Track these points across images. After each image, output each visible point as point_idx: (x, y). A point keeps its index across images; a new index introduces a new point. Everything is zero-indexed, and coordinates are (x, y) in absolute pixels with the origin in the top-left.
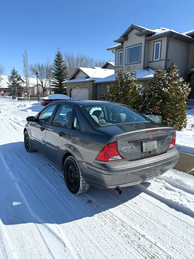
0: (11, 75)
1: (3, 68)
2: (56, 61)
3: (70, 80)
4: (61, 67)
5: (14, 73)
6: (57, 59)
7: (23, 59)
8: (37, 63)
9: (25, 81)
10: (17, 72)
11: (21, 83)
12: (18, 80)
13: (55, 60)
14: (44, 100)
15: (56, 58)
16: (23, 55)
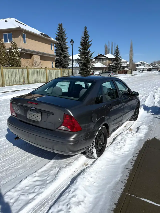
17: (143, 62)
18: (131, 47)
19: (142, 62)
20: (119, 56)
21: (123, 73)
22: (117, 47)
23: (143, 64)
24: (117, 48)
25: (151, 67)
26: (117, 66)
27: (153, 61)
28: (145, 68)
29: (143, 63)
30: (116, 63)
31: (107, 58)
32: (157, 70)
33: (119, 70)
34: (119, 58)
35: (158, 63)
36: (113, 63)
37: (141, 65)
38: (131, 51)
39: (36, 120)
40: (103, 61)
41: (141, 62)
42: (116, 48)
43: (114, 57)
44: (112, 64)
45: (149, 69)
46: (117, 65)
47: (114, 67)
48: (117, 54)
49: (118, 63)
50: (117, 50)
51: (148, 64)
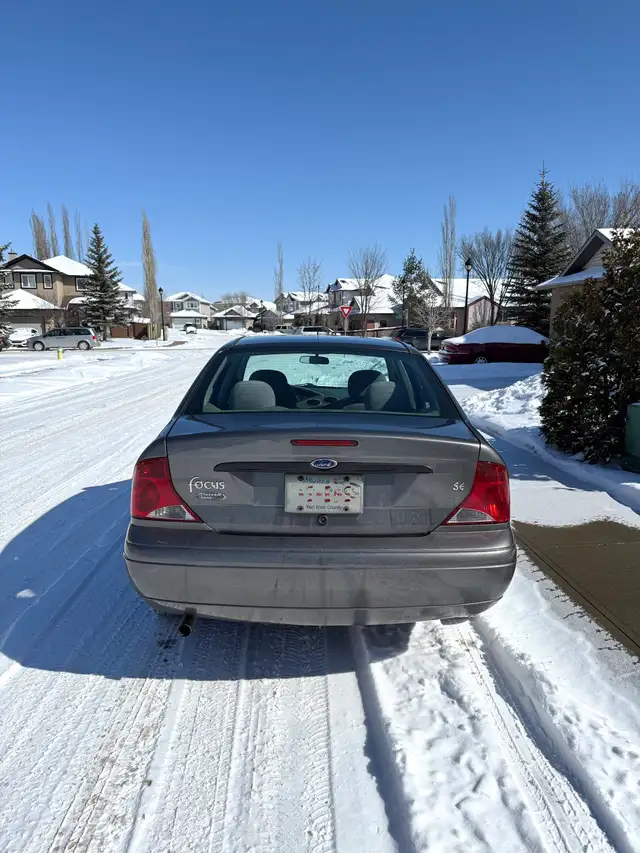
0: (402, 273)
1: (384, 254)
2: (533, 217)
3: (566, 275)
4: (548, 233)
5: (411, 267)
6: (535, 208)
7: (444, 222)
8: (481, 230)
9: (441, 287)
10: (420, 263)
11: (428, 296)
12: (423, 288)
13: (528, 212)
14: (452, 347)
15: (533, 207)
16: (445, 208)
17: (191, 295)
18: (146, 236)
19: (186, 296)
20: (108, 269)
21: (128, 336)
22: (96, 232)
23: (193, 303)
24: (98, 238)
25: (220, 315)
26: (107, 307)
27: (224, 293)
28: (201, 318)
29: (192, 299)
30: (100, 296)
31: (57, 273)
32: (239, 324)
33: (114, 321)
34: (112, 277)
35: (240, 301)
36: (85, 294)
37: (185, 306)
38: (148, 251)
39: (343, 512)
40: (40, 285)
41: (183, 294)
42: (94, 236)
43: (89, 272)
44: (84, 299)
45: (216, 322)
46: (107, 303)
47: (93, 309)
48: (99, 260)
49: (110, 297)
50: (98, 241)
51: (208, 304)
